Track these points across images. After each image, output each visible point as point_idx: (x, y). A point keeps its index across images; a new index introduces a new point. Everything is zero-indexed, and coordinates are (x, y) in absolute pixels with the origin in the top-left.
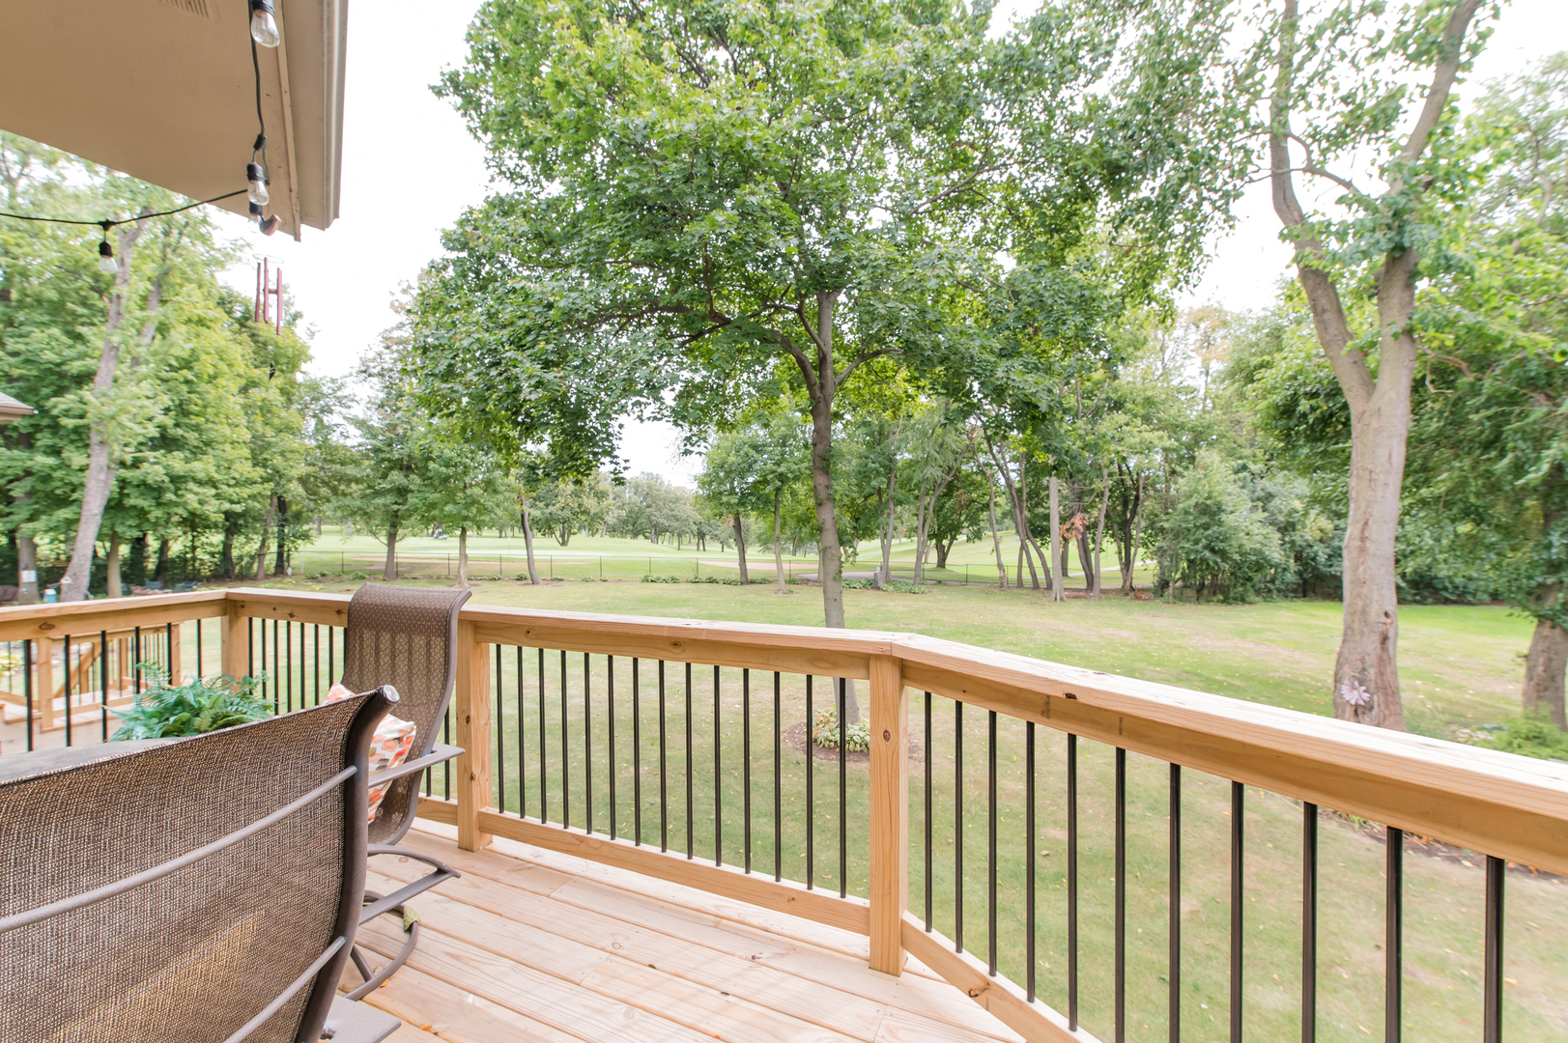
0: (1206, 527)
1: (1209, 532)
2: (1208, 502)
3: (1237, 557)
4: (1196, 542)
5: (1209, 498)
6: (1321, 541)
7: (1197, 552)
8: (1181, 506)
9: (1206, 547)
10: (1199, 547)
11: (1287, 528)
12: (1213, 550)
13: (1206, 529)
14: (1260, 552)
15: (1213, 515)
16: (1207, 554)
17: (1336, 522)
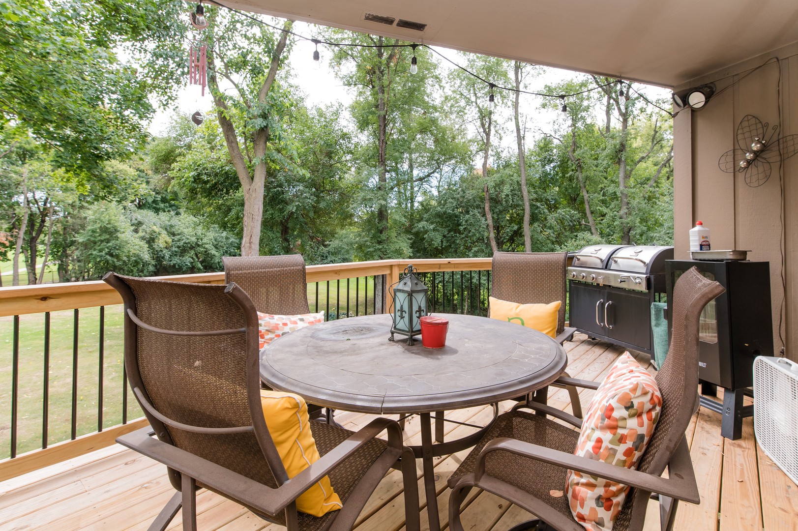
0: (108, 241)
1: (110, 244)
2: (109, 226)
3: (125, 259)
4: (100, 251)
5: (109, 223)
6: (166, 248)
7: (101, 256)
8: (89, 228)
9: (106, 254)
10: (103, 253)
11: (151, 241)
12: (111, 255)
13: (107, 243)
14: (138, 256)
15: (111, 234)
16: (108, 257)
17: (173, 238)
